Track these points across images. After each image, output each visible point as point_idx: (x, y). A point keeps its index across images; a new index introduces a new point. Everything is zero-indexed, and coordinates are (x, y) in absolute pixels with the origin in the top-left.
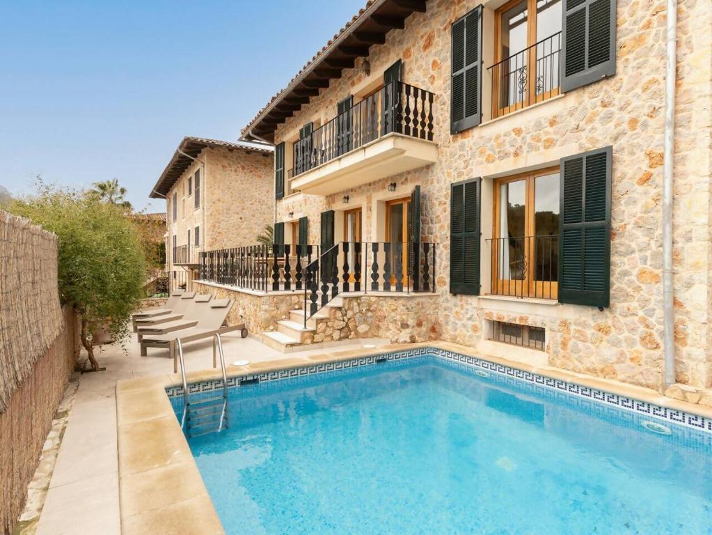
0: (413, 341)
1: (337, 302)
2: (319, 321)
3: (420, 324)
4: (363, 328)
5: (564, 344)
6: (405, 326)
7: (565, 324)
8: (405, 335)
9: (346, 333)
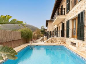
0: (61, 44)
1: (51, 38)
2: (48, 40)
3: (62, 42)
4: (54, 42)
5: (78, 46)
6: (60, 42)
7: (79, 43)
8: (60, 43)
9: (52, 42)
